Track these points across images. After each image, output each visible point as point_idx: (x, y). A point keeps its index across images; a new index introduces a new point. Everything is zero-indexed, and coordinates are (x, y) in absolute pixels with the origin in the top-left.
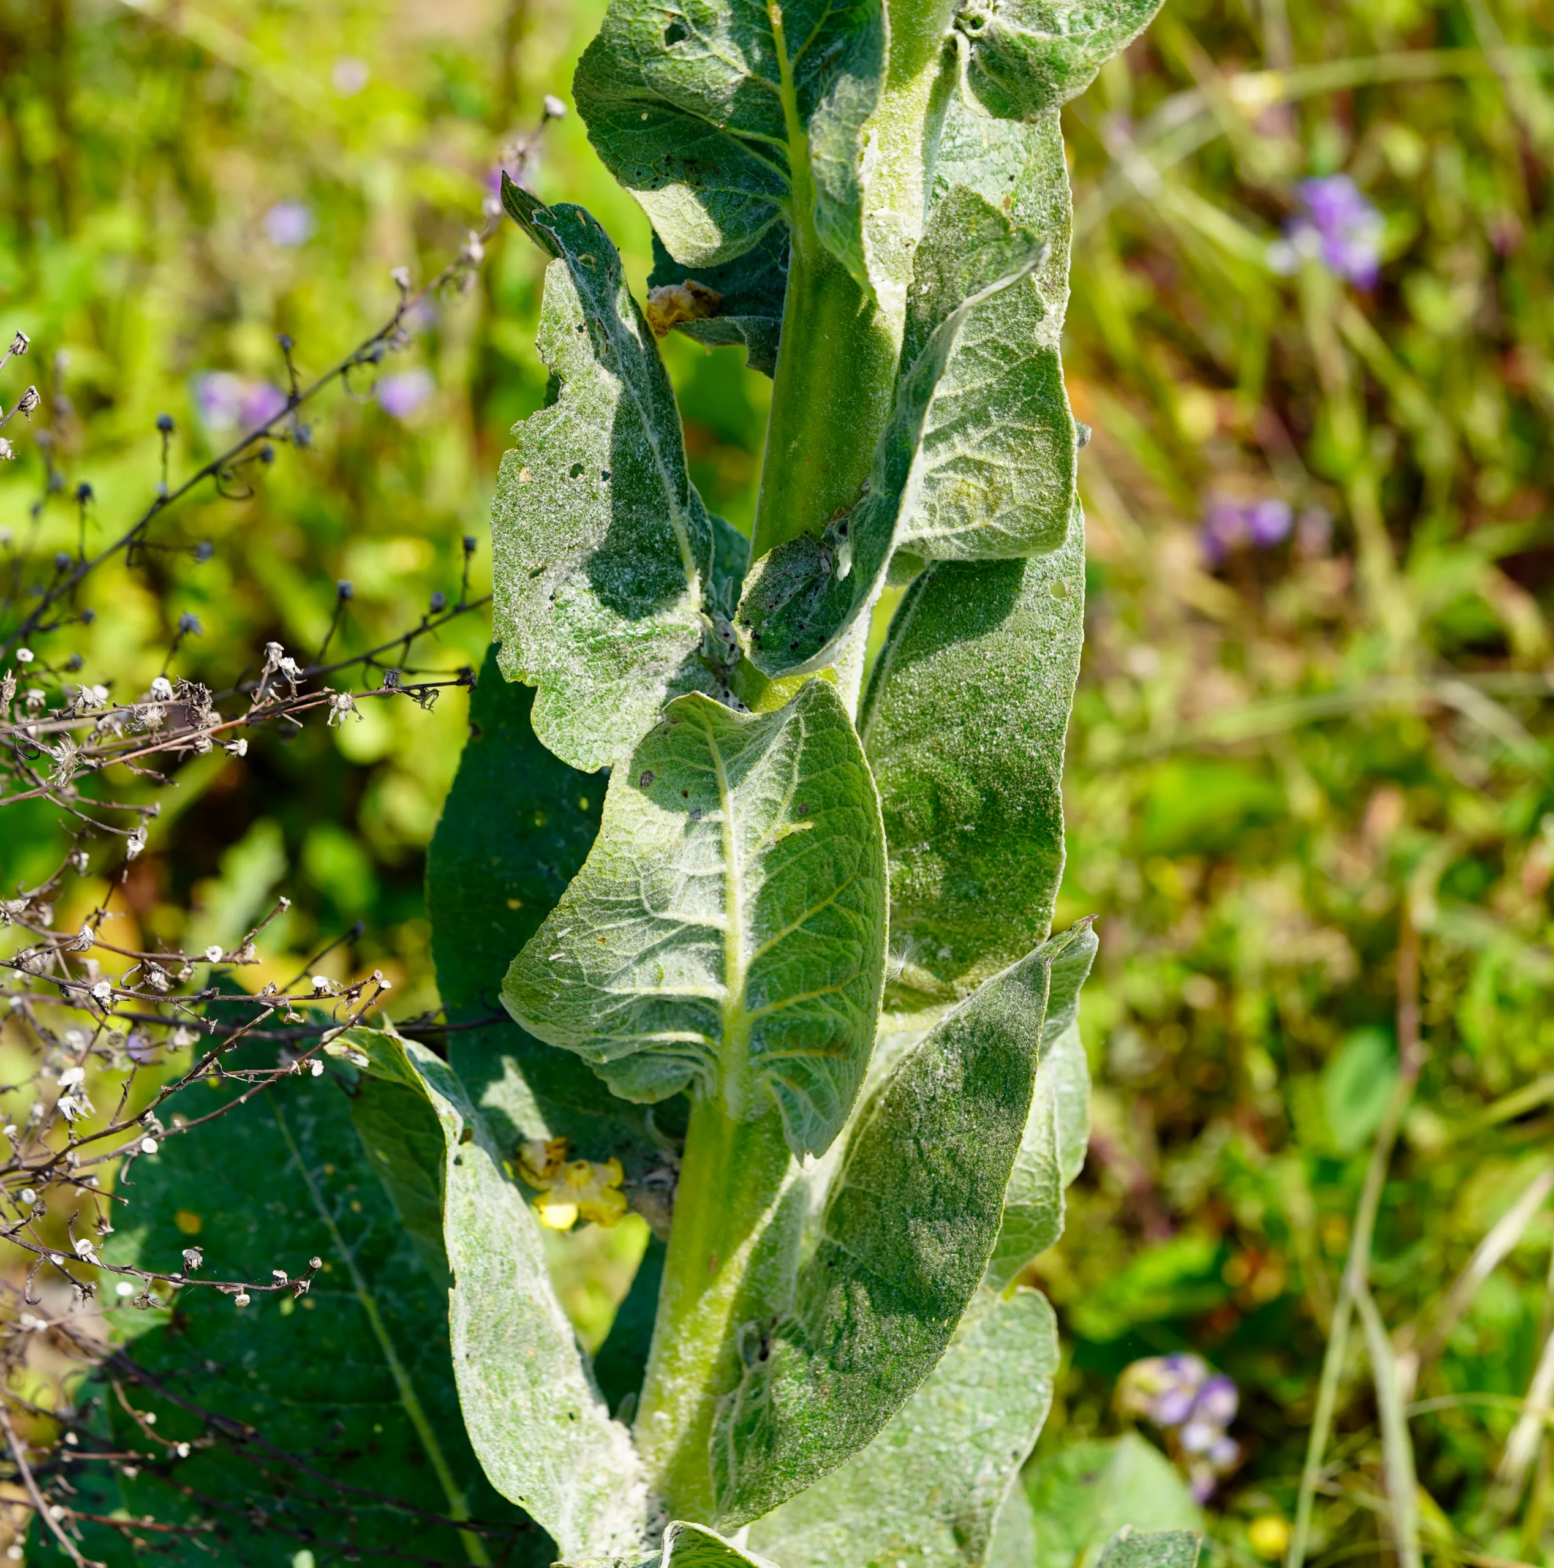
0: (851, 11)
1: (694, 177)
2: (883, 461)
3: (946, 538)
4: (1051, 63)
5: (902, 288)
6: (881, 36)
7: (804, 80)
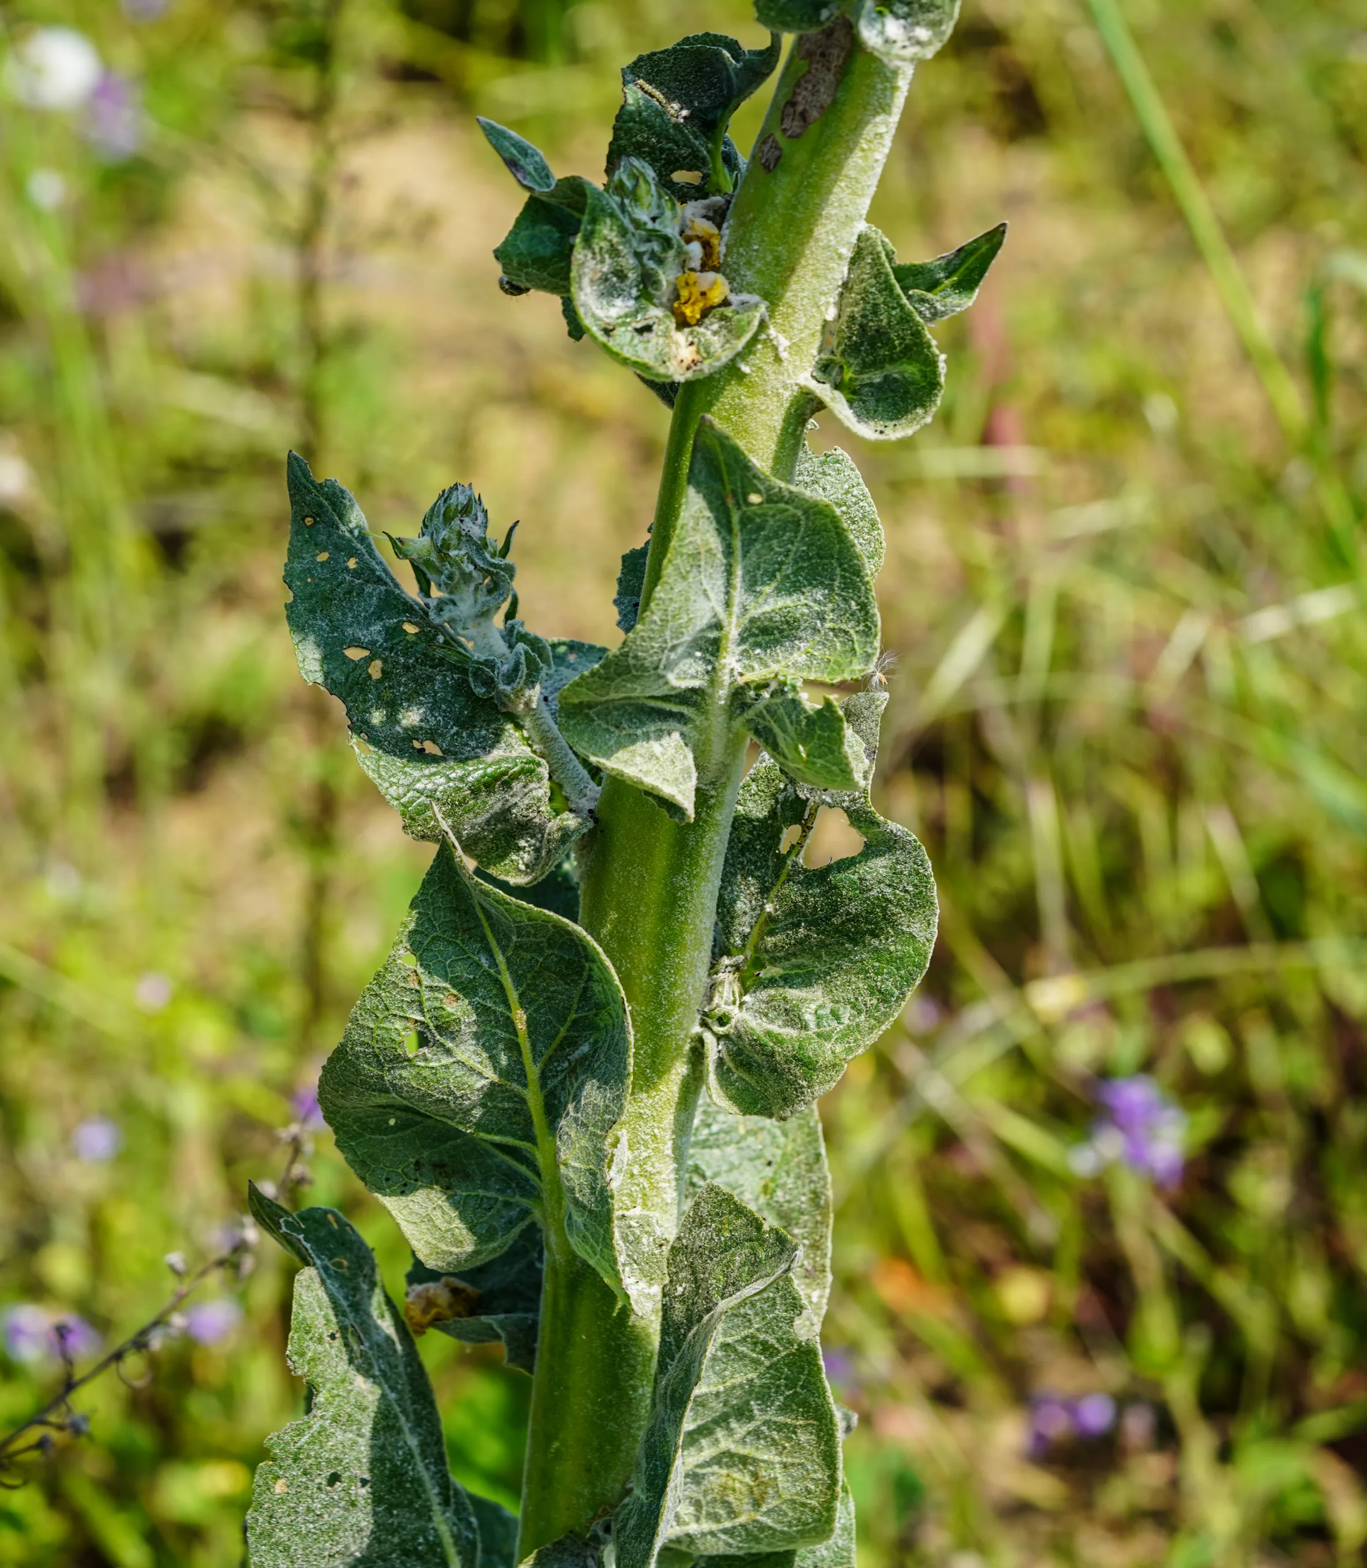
0: (596, 1015)
1: (445, 1181)
2: (644, 1465)
3: (712, 1534)
4: (799, 1060)
5: (656, 1289)
6: (625, 1040)
7: (551, 1084)
